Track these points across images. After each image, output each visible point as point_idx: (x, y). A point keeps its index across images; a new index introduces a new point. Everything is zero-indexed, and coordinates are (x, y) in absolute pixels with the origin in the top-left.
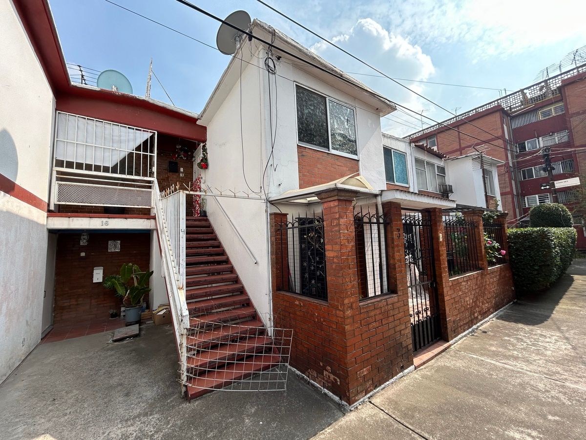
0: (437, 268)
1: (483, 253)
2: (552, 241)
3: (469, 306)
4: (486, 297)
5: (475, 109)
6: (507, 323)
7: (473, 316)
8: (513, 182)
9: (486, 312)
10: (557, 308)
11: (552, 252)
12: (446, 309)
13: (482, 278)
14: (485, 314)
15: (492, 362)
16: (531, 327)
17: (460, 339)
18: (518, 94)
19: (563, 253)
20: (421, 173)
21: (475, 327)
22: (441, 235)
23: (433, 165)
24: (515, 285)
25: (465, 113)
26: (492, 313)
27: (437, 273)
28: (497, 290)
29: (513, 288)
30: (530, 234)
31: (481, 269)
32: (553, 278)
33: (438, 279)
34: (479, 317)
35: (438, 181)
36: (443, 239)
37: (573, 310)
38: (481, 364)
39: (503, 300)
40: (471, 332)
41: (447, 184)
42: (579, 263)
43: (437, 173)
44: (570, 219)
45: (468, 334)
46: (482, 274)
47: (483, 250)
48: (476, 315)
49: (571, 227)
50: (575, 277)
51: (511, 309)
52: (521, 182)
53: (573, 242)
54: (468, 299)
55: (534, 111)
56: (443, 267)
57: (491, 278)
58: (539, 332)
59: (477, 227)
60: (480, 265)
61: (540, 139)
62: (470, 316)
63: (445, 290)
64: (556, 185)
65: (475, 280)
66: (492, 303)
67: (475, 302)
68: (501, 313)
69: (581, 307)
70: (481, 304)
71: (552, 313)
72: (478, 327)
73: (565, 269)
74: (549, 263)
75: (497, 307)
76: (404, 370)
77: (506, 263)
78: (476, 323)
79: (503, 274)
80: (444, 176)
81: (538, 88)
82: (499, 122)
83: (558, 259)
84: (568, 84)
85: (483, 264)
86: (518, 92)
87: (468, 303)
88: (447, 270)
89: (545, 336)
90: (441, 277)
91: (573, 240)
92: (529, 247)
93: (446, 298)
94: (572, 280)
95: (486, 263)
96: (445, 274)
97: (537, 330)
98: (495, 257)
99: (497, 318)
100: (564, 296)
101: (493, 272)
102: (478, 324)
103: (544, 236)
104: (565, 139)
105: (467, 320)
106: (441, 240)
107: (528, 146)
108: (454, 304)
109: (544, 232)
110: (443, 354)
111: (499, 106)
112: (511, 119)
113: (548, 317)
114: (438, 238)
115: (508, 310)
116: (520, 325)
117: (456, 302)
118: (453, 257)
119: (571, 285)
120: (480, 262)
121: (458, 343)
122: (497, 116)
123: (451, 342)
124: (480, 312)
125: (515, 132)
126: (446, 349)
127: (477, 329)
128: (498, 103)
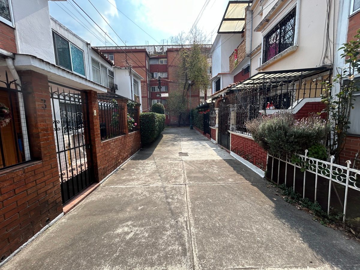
0: (92, 135)
1: (126, 125)
2: (156, 119)
3: (115, 157)
4: (126, 150)
5: (135, 46)
6: (135, 161)
7: (117, 162)
8: (148, 92)
9: (126, 158)
10: (156, 149)
11: (155, 124)
12: (98, 162)
13: (124, 139)
14: (124, 159)
15: (121, 186)
16: (144, 161)
17: (108, 178)
18: (153, 47)
19: (160, 124)
20: (96, 71)
21: (118, 168)
22: (95, 111)
23: (106, 68)
24: (142, 141)
25: (130, 46)
26: (129, 157)
27: (92, 139)
28: (132, 145)
29: (141, 143)
30: (148, 115)
31: (125, 134)
32: (155, 136)
33: (92, 143)
34: (121, 162)
35: (109, 80)
36: (97, 114)
37: (160, 149)
38: (114, 190)
39: (135, 149)
40: (115, 171)
41: (115, 83)
42: (166, 130)
43: (108, 74)
44: (164, 111)
45: (114, 173)
46: (125, 137)
47: (126, 123)
48: (119, 161)
49: (164, 114)
50: (164, 135)
51: (139, 153)
52: (151, 92)
53: (164, 121)
54: (115, 152)
55: (157, 58)
56: (96, 134)
57: (130, 139)
58: (147, 162)
59: (124, 109)
60: (124, 132)
61: (159, 73)
62: (116, 162)
63: (97, 150)
64: (162, 95)
65: (120, 140)
66: (129, 152)
67: (119, 153)
68: (134, 156)
69: (163, 147)
70: (123, 154)
71: (153, 152)
72: (120, 167)
73: (160, 132)
74: (154, 129)
75: (132, 154)
76: (50, 221)
77: (138, 130)
78: (119, 165)
79: (136, 136)
80: (113, 78)
81: (160, 48)
82: (144, 58)
83: (157, 127)
84: (169, 51)
85: (126, 131)
86: (153, 46)
87: (115, 154)
88: (100, 135)
89: (148, 164)
90: (94, 141)
91: (164, 119)
92: (148, 122)
93: (98, 155)
94: (162, 136)
95: (127, 131)
96: (98, 139)
97: (146, 161)
98: (132, 127)
99: (131, 160)
100: (159, 144)
101: (131, 135)
102: (121, 166)
103: (153, 116)
104: (166, 77)
105: (114, 165)
106: (95, 114)
107: (155, 76)
108: (104, 158)
109: (153, 114)
110: (93, 192)
111: (145, 49)
112: (149, 59)
113: (152, 154)
114: (93, 113)
115: (137, 154)
116: (140, 161)
117: (106, 156)
118: (106, 127)
119: (162, 139)
120: (124, 130)
121: (106, 181)
122: (143, 55)
123: (100, 183)
124: (122, 159)
125: (151, 66)
126: (96, 188)
127: (119, 168)
128: (145, 48)
